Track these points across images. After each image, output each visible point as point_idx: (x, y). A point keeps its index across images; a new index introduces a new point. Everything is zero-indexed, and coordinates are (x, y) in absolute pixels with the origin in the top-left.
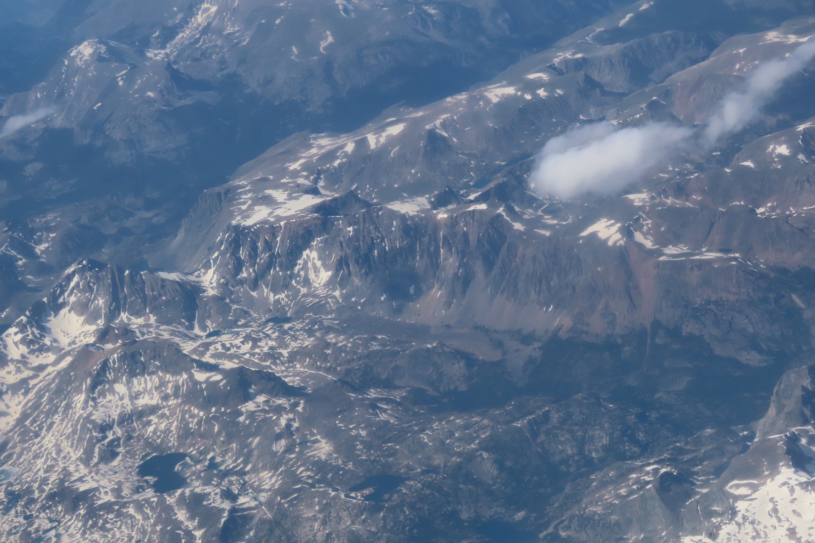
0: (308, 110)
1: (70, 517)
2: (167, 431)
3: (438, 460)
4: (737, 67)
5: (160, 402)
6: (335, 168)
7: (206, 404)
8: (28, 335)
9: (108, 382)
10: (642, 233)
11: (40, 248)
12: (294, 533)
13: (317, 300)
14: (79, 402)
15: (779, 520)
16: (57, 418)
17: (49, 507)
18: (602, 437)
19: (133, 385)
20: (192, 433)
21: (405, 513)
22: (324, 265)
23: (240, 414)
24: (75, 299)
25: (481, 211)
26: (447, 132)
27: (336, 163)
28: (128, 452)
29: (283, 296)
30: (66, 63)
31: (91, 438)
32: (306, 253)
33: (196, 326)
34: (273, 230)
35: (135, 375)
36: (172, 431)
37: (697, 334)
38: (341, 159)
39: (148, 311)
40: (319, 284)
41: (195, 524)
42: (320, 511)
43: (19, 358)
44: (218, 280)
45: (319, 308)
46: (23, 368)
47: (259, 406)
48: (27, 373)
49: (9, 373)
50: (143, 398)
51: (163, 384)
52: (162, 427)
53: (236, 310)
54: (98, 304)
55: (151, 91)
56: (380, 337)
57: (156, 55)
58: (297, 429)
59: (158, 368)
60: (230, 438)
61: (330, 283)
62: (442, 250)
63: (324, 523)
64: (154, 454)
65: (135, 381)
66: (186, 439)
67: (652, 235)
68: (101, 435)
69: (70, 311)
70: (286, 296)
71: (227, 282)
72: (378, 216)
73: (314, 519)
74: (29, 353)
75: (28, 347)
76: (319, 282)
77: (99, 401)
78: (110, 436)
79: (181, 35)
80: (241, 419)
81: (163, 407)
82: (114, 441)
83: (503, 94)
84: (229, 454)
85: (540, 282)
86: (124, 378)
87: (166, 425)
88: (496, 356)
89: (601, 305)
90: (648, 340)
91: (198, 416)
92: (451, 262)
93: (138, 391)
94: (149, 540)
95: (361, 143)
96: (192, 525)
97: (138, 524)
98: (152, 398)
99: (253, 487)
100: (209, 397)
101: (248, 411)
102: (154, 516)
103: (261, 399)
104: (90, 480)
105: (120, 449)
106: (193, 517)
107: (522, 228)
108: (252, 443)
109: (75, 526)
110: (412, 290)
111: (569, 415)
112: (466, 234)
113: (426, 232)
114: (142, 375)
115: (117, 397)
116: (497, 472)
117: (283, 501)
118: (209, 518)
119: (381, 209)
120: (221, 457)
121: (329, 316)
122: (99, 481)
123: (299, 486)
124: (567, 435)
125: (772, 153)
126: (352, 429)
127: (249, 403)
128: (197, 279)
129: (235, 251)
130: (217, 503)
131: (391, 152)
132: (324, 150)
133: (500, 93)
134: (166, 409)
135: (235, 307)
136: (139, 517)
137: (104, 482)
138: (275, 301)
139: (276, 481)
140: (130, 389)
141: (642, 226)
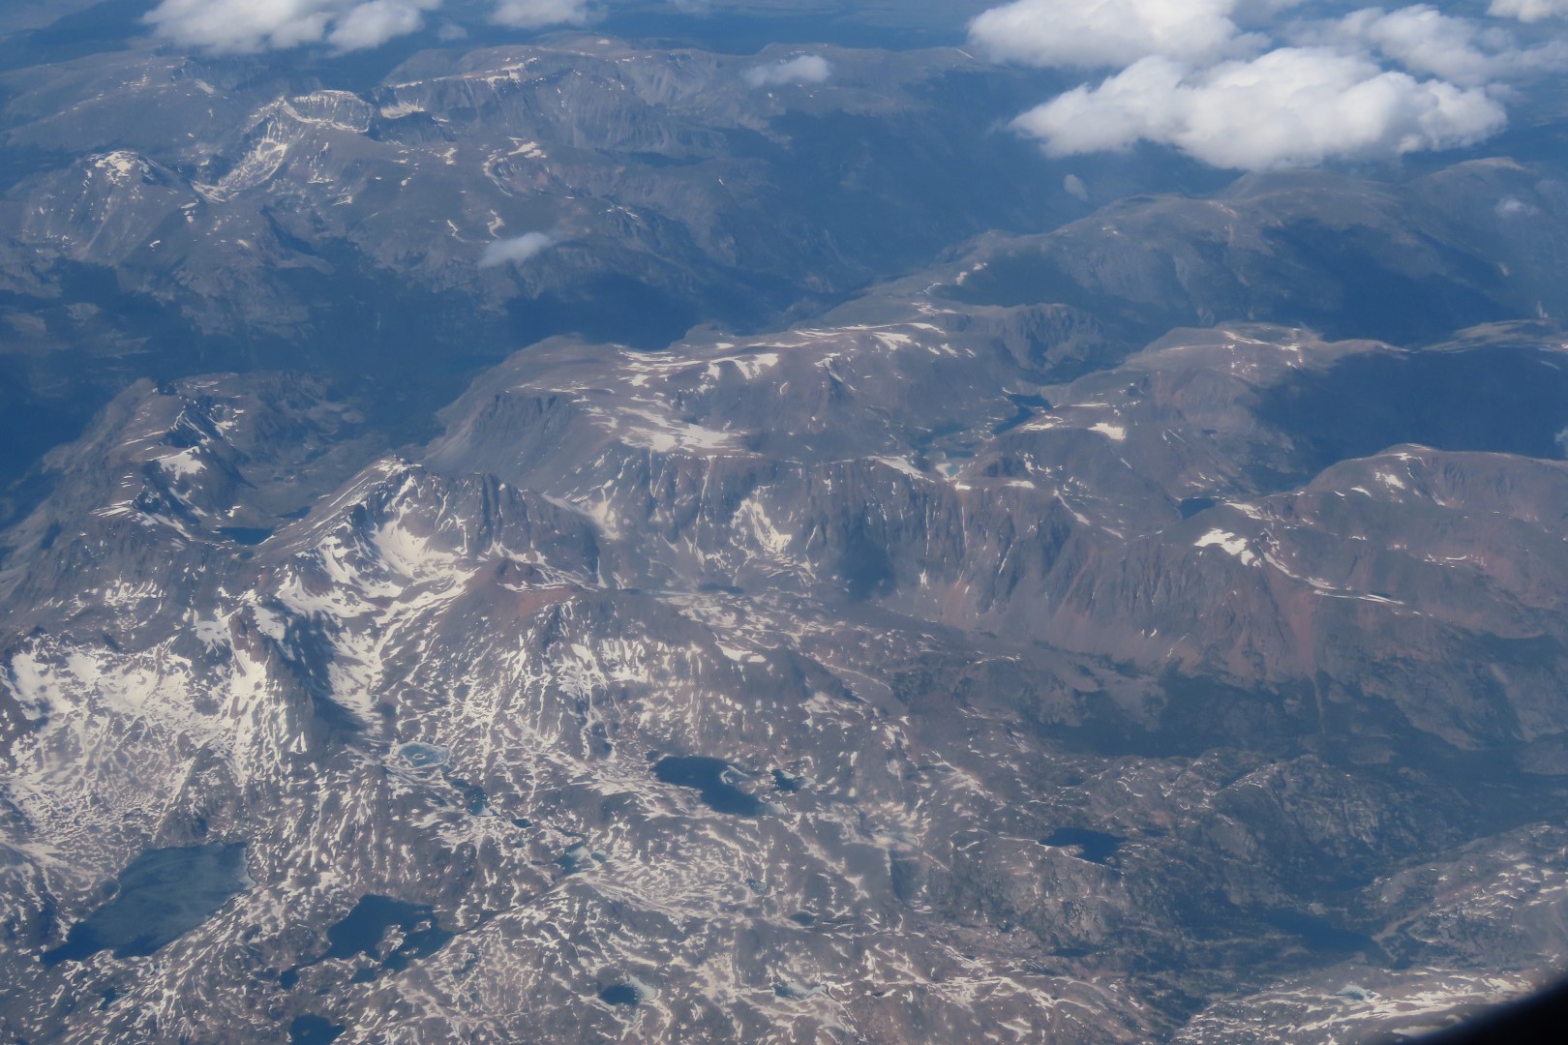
0: (485, 308)
1: (599, 832)
2: (678, 723)
3: (1160, 818)
4: (1233, 366)
5: (652, 680)
6: (700, 395)
7: (745, 694)
8: (357, 552)
9: (563, 639)
10: (1271, 554)
11: (223, 426)
12: (1004, 896)
13: (781, 571)
14: (518, 662)
16: (472, 680)
17: (552, 813)
18: (1368, 816)
19: (602, 649)
20: (727, 733)
21: (1151, 885)
22: (774, 523)
23: (806, 715)
24: (408, 511)
25: (1028, 490)
26: (840, 376)
27: (703, 388)
28: (622, 746)
29: (718, 556)
30: (90, 174)
31: (567, 719)
32: (745, 504)
33: (600, 577)
34: (697, 463)
35: (606, 636)
36: (688, 725)
37: (1384, 696)
38: (708, 384)
39: (532, 546)
40: (775, 548)
41: (843, 866)
42: (1036, 870)
43: (350, 583)
44: (619, 521)
45: (787, 581)
46: (357, 598)
47: (825, 709)
48: (365, 607)
49: (337, 601)
50: (621, 670)
51: (651, 655)
52: (666, 715)
53: (655, 565)
54: (455, 523)
55: (243, 238)
56: (925, 636)
57: (207, 191)
58: (909, 748)
59: (643, 631)
60: (797, 746)
61: (790, 549)
62: (966, 533)
63: (1048, 886)
64: (666, 755)
65: (605, 645)
66: (718, 739)
67: (1283, 560)
68: (578, 716)
69: (400, 527)
70: (723, 557)
71: (635, 525)
72: (869, 472)
73: (1031, 880)
74: (361, 576)
75: (358, 568)
76: (772, 545)
77: (556, 664)
78: (590, 722)
79: (235, 172)
80: (809, 722)
81: (660, 688)
82: (597, 727)
83: (899, 342)
84: (805, 770)
85: (1135, 597)
86: (586, 638)
87: (672, 716)
88: (1088, 686)
89: (1241, 640)
90: (1318, 696)
91: (733, 708)
92: (986, 551)
93: (612, 660)
94: (771, 881)
95: (728, 368)
96: (839, 867)
97: (737, 856)
98: (637, 673)
99: (885, 823)
100: (748, 684)
101: (814, 713)
102: (765, 847)
103: (822, 698)
104: (602, 780)
105: (609, 740)
106: (835, 857)
107: (1086, 522)
108: (847, 759)
109: (621, 847)
110: (923, 578)
111: (1309, 782)
112: (1010, 518)
113: (940, 504)
114: (617, 637)
115: (580, 664)
116: (1253, 846)
117: (959, 848)
118: (862, 860)
119: (873, 463)
120: (792, 772)
121: (805, 596)
122: (620, 784)
123: (975, 830)
124: (1321, 808)
125: (1383, 482)
126: (996, 758)
127: (810, 702)
128: (587, 513)
129: (644, 484)
130: (857, 840)
131: (778, 387)
132: (664, 368)
133: (893, 339)
134: (666, 692)
135: (651, 561)
136: (732, 845)
137: (629, 786)
138: (707, 561)
139: (920, 818)
140: (598, 655)
141: (1271, 546)
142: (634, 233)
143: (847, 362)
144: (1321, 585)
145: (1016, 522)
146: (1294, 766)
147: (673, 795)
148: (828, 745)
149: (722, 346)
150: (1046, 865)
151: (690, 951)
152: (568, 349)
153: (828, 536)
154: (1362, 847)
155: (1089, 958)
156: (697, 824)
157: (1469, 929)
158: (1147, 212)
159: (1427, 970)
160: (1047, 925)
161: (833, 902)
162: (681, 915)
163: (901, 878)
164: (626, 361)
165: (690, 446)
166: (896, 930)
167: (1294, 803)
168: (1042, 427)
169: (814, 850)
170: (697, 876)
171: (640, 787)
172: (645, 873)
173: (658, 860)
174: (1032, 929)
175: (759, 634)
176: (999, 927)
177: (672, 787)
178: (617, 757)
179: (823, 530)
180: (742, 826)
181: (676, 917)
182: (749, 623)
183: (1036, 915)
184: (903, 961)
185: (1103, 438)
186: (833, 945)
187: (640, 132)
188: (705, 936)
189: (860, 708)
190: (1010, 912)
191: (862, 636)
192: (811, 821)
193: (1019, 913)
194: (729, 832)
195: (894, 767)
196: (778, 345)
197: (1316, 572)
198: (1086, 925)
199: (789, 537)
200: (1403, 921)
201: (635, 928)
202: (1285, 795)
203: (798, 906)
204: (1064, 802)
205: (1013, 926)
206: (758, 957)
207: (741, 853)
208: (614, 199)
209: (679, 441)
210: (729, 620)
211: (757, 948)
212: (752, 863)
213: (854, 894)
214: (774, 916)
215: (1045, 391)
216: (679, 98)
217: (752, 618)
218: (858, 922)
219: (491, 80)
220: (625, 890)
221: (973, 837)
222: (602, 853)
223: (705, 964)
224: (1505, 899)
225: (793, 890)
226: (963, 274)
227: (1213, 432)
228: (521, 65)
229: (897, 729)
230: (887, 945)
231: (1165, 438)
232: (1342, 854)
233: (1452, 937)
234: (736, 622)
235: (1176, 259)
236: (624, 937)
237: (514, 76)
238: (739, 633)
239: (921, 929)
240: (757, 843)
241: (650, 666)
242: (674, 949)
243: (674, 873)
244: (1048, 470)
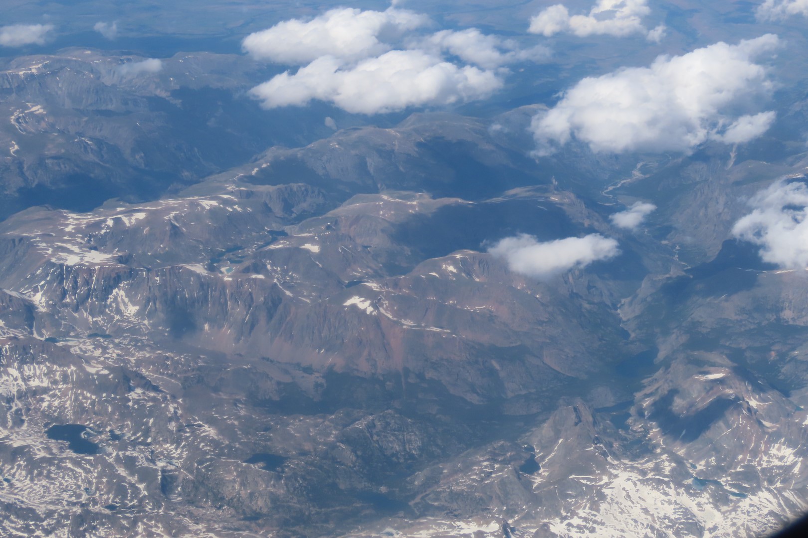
0: (6, 193)
1: (10, 467)
2: (62, 407)
3: (307, 446)
4: (381, 213)
5: (50, 385)
6: (101, 235)
7: (98, 390)
9: (3, 365)
10: (383, 308)
12: (220, 490)
13: (132, 325)
15: (633, 503)
18: (417, 441)
19: (24, 370)
20: (87, 411)
21: (298, 481)
22: (130, 301)
23: (129, 400)
25: (261, 280)
26: (177, 223)
27: (103, 232)
28: (31, 420)
29: (99, 319)
32: (115, 291)
33: (35, 332)
34: (90, 271)
35: (26, 363)
36: (67, 408)
37: (437, 379)
38: (106, 230)
40: (130, 314)
41: (136, 479)
42: (238, 476)
44: (47, 302)
45: (134, 330)
47: (140, 396)
50: (34, 381)
51: (50, 372)
52: (56, 403)
53: (65, 324)
56: (202, 356)
58: (181, 416)
59: (46, 360)
60: (123, 417)
61: (138, 314)
62: (229, 302)
63: (243, 484)
64: (54, 424)
65: (26, 367)
66: (82, 415)
67: (389, 311)
68: (7, 405)
70: (102, 319)
71: (55, 304)
72: (179, 272)
73: (234, 481)
76: (129, 312)
78: (14, 408)
80: (130, 404)
81: (54, 389)
82: (18, 411)
83: (211, 205)
84: (126, 429)
85: (313, 332)
86: (16, 364)
87: (60, 403)
88: (287, 379)
89: (365, 353)
90: (403, 380)
91: (91, 398)
92: (238, 311)
93: (29, 375)
94: (97, 489)
95: (117, 221)
96: (133, 479)
97: (81, 476)
98: (42, 382)
99: (163, 455)
100: (100, 385)
101: (133, 399)
102: (96, 471)
103: (139, 391)
104: (16, 439)
105: (24, 417)
106: (132, 474)
107: (291, 295)
108: (147, 422)
109: (20, 474)
110: (206, 327)
111: (388, 424)
112: (251, 294)
113: (216, 288)
114: (32, 364)
115: (12, 378)
116: (354, 459)
117: (199, 467)
118: (146, 475)
119: (181, 268)
120: (120, 430)
121: (144, 338)
122: (24, 440)
123: (209, 457)
124: (392, 437)
125: (446, 269)
126: (226, 419)
127: (132, 393)
128: (30, 299)
129: (61, 282)
130: (146, 465)
131: (143, 230)
132: (84, 221)
133: (208, 204)
134: (57, 391)
135: (63, 322)
136: (79, 470)
137: (29, 442)
138: (93, 322)
139: (182, 452)
140: (21, 373)
141: (383, 304)
142: (90, 151)
143: (182, 216)
144: (408, 323)
145: (254, 296)
146: (380, 416)
147: (52, 445)
148: (139, 415)
149: (119, 209)
150: (242, 474)
151: (46, 527)
152: (37, 213)
153: (157, 306)
154: (412, 457)
155: (260, 521)
156: (62, 460)
157: (455, 496)
158: (355, 135)
159: (426, 519)
160: (240, 504)
161: (129, 498)
162: (44, 509)
163: (167, 484)
164: (66, 218)
165: (87, 262)
166: (160, 511)
167: (378, 436)
168: (277, 247)
169: (122, 471)
170: (59, 487)
171: (35, 442)
172: (31, 487)
173: (39, 480)
174: (233, 507)
175: (112, 359)
176: (216, 507)
177: (53, 441)
178: (27, 426)
179: (155, 304)
180: (86, 460)
181: (41, 510)
182: (108, 353)
183: (235, 500)
184: (158, 527)
185: (308, 251)
186: (122, 521)
187: (100, 99)
188: (55, 519)
189: (160, 395)
190: (222, 499)
191: (167, 358)
192: (121, 456)
193: (227, 499)
194: (77, 463)
195: (173, 426)
196: (148, 208)
197: (406, 316)
198: (261, 504)
199: (137, 308)
200: (424, 494)
201: (18, 517)
202: (374, 431)
203: (110, 501)
204: (260, 440)
205: (223, 506)
206: (81, 529)
207: (83, 475)
208: (81, 134)
209: (82, 259)
210: (98, 352)
211: (81, 524)
212: (88, 479)
213: (140, 493)
214: (96, 507)
215: (287, 229)
216: (124, 81)
217: (110, 351)
218: (140, 508)
219: (21, 73)
220: (17, 497)
221: (207, 460)
222: (10, 477)
223: (53, 534)
224: (474, 480)
225: (108, 493)
226: (256, 170)
227: (370, 247)
228: (40, 65)
229: (176, 405)
230: (150, 519)
231: (340, 251)
232: (402, 461)
233: (446, 501)
234: (101, 354)
235: (367, 159)
236: (12, 522)
237: (34, 71)
238: (102, 359)
239: (173, 510)
240: (92, 469)
241: (49, 378)
242: (37, 526)
243: (46, 486)
244: (279, 269)
